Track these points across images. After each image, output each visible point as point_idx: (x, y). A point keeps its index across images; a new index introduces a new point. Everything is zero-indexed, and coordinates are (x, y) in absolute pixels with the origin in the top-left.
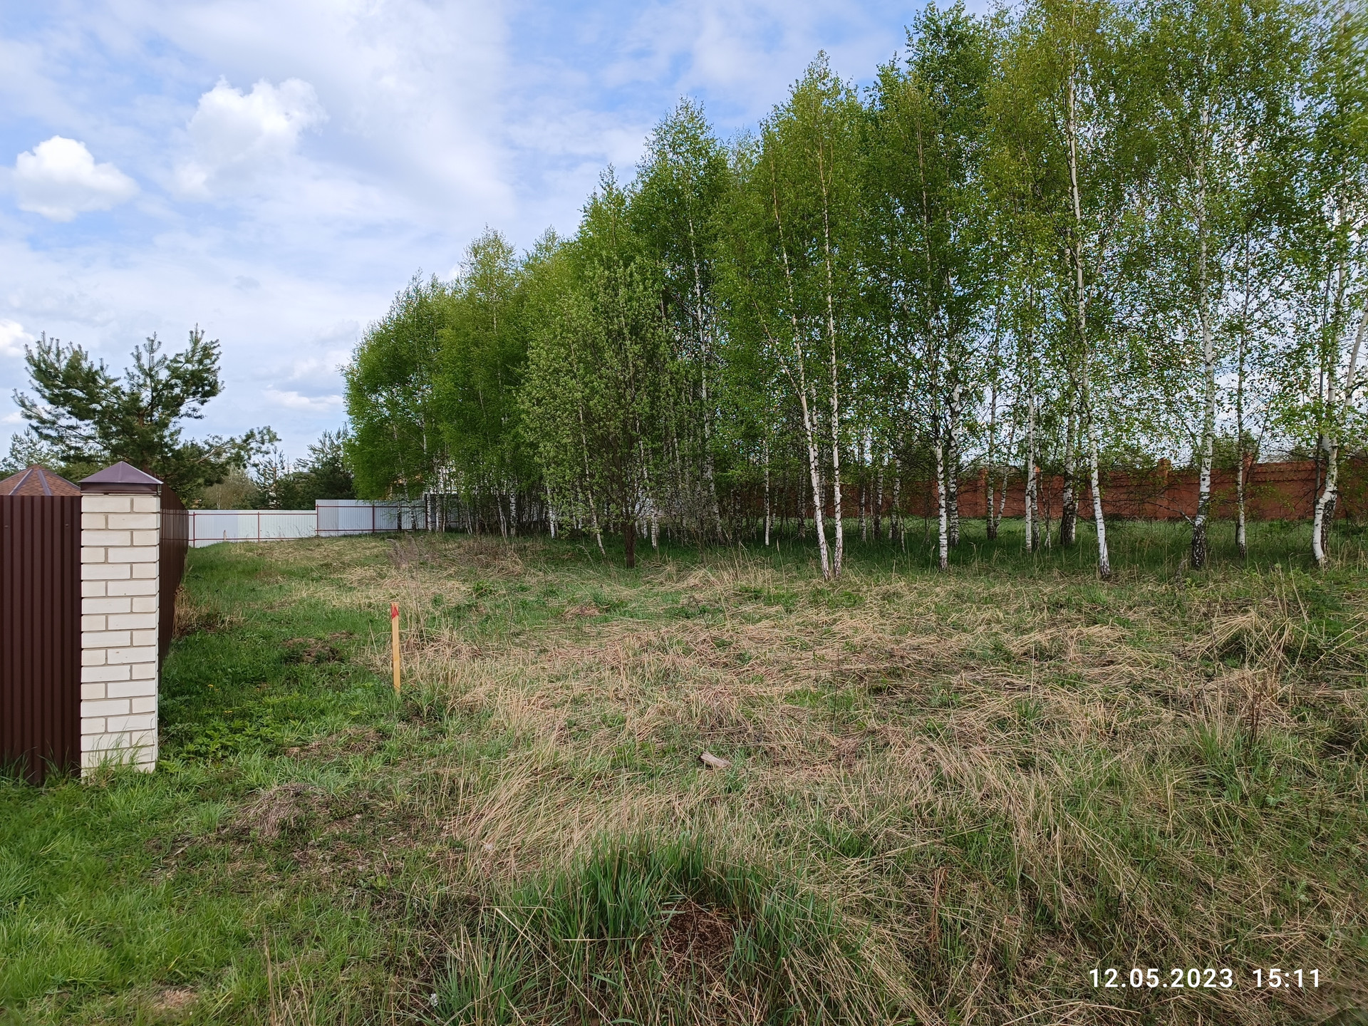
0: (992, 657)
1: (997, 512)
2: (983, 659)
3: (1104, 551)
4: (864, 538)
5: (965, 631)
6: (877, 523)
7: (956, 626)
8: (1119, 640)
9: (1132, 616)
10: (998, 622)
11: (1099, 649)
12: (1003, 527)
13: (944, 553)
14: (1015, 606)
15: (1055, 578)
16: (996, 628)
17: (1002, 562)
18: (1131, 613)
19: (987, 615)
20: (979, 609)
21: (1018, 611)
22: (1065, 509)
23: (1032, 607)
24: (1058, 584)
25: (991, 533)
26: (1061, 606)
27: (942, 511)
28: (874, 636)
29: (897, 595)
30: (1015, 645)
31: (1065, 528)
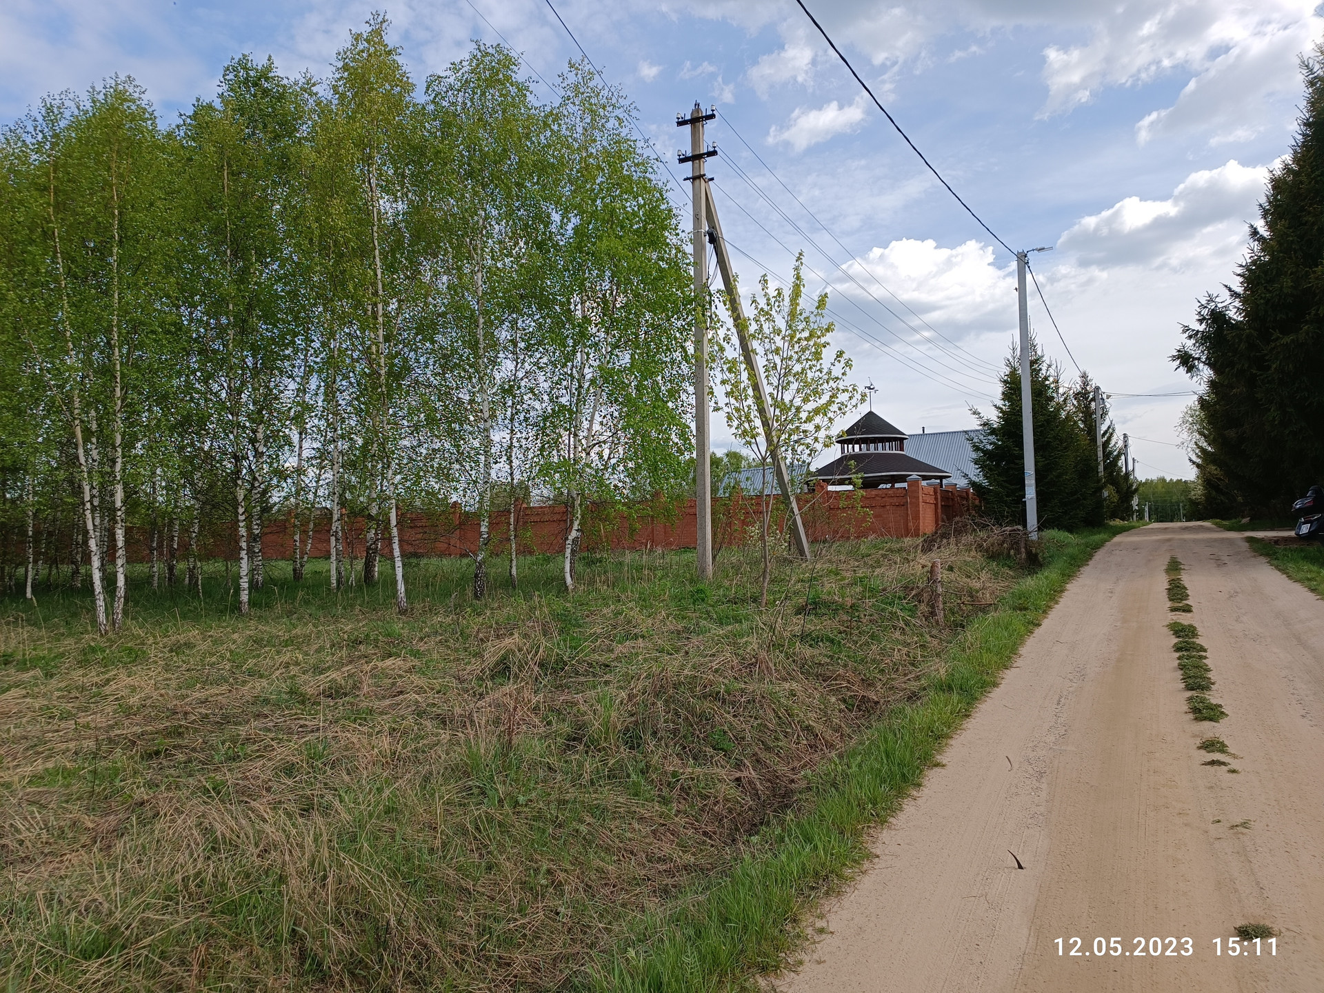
0: (287, 701)
1: (303, 553)
2: (277, 705)
3: (401, 587)
4: (156, 584)
5: (261, 676)
6: (171, 568)
7: (251, 673)
8: (409, 671)
9: (422, 647)
10: (297, 664)
11: (391, 681)
12: (308, 568)
13: (244, 597)
14: (316, 646)
15: (357, 615)
16: (294, 670)
17: (307, 603)
18: (422, 644)
19: (286, 658)
20: (278, 652)
21: (318, 651)
22: (369, 548)
23: (333, 646)
24: (358, 621)
25: (297, 575)
26: (360, 642)
27: (243, 554)
28: (155, 695)
29: (189, 645)
30: (311, 685)
31: (368, 566)
